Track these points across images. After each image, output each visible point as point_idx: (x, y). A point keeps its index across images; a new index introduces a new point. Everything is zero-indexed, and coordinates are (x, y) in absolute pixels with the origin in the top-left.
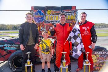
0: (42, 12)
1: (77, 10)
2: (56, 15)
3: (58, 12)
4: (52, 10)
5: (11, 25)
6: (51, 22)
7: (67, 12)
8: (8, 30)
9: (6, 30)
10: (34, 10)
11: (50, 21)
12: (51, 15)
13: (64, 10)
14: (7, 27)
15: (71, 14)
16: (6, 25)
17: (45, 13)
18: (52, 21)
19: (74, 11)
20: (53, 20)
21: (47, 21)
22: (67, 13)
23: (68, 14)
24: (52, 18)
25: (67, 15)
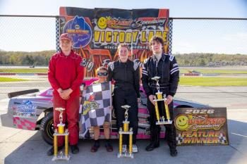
0: (87, 21)
1: (172, 19)
2: (120, 31)
3: (125, 23)
4: (109, 18)
5: (18, 53)
6: (106, 47)
7: (146, 23)
8: (13, 64)
9: (7, 64)
10: (66, 16)
11: (105, 43)
12: (108, 29)
13: (140, 19)
14: (9, 57)
15: (157, 29)
16: (5, 53)
17: (94, 25)
18: (110, 45)
19: (163, 21)
20: (112, 42)
21: (96, 45)
22: (146, 25)
23: (149, 28)
24: (109, 36)
25: (148, 31)
